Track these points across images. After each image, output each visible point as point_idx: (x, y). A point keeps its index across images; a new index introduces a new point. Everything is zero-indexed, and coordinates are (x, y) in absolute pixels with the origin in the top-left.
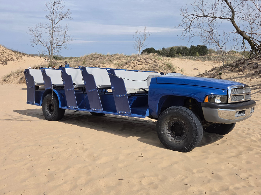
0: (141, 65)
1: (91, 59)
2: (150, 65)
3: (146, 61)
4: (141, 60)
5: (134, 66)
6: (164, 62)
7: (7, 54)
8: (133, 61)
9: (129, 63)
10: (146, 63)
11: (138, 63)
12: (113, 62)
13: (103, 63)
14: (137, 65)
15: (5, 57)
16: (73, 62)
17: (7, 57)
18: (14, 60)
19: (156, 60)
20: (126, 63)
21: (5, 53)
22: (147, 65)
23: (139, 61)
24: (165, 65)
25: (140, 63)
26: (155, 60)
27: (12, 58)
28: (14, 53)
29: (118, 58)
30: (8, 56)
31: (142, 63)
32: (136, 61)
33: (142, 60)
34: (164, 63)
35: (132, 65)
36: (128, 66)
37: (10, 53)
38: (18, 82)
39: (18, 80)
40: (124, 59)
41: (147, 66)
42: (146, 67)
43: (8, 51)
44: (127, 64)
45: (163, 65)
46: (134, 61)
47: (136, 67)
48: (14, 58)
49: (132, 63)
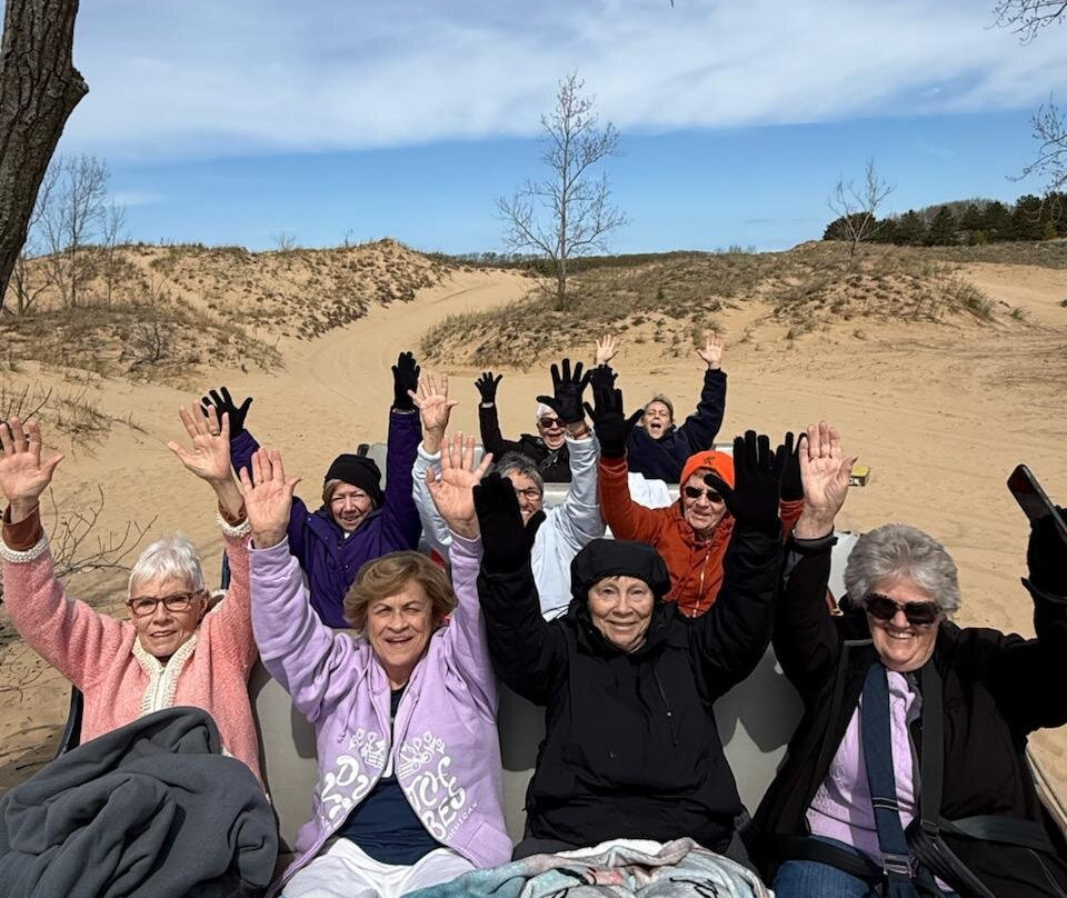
0: (863, 298)
1: (682, 279)
2: (898, 297)
3: (882, 283)
4: (863, 282)
5: (841, 303)
6: (946, 284)
7: (411, 269)
8: (833, 286)
9: (820, 293)
10: (882, 292)
11: (852, 291)
12: (761, 289)
13: (729, 296)
14: (850, 299)
15: (409, 275)
16: (623, 292)
17: (414, 276)
18: (430, 285)
19: (917, 278)
20: (809, 293)
21: (408, 263)
22: (886, 298)
23: (854, 285)
24: (951, 297)
25: (860, 293)
26: (911, 278)
27: (426, 278)
28: (429, 263)
29: (771, 272)
30: (416, 272)
31: (868, 291)
32: (845, 286)
33: (866, 280)
34: (949, 290)
35: (830, 298)
36: (817, 303)
37: (418, 262)
38: (472, 361)
39: (468, 355)
40: (793, 276)
41: (885, 302)
42: (882, 307)
43: (414, 257)
44: (812, 296)
45: (944, 298)
46: (834, 283)
47: (845, 305)
48: (432, 277)
49: (828, 291)
